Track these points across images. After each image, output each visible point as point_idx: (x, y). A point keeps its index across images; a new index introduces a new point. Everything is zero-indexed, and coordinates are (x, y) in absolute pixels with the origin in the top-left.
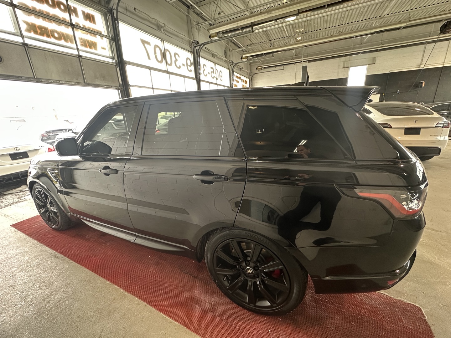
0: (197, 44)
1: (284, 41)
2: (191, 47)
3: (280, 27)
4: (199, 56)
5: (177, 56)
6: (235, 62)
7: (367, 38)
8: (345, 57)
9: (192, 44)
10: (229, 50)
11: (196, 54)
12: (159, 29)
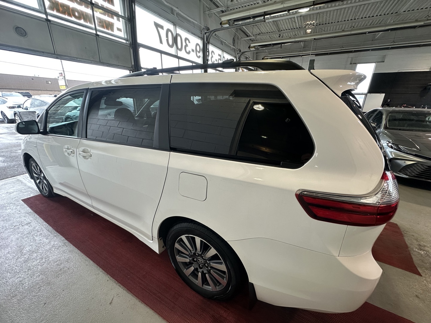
0: (208, 30)
1: (294, 33)
2: (201, 33)
3: (291, 18)
4: (209, 43)
5: (187, 41)
6: (242, 51)
7: (380, 34)
8: (354, 53)
9: (203, 30)
10: (237, 38)
11: (206, 40)
12: (173, 13)
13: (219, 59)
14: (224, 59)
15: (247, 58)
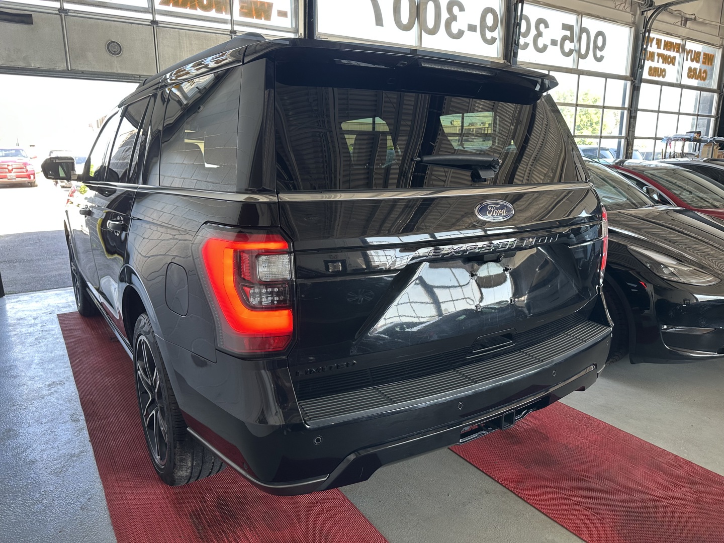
13: (564, 38)
14: (584, 36)
15: (687, 19)
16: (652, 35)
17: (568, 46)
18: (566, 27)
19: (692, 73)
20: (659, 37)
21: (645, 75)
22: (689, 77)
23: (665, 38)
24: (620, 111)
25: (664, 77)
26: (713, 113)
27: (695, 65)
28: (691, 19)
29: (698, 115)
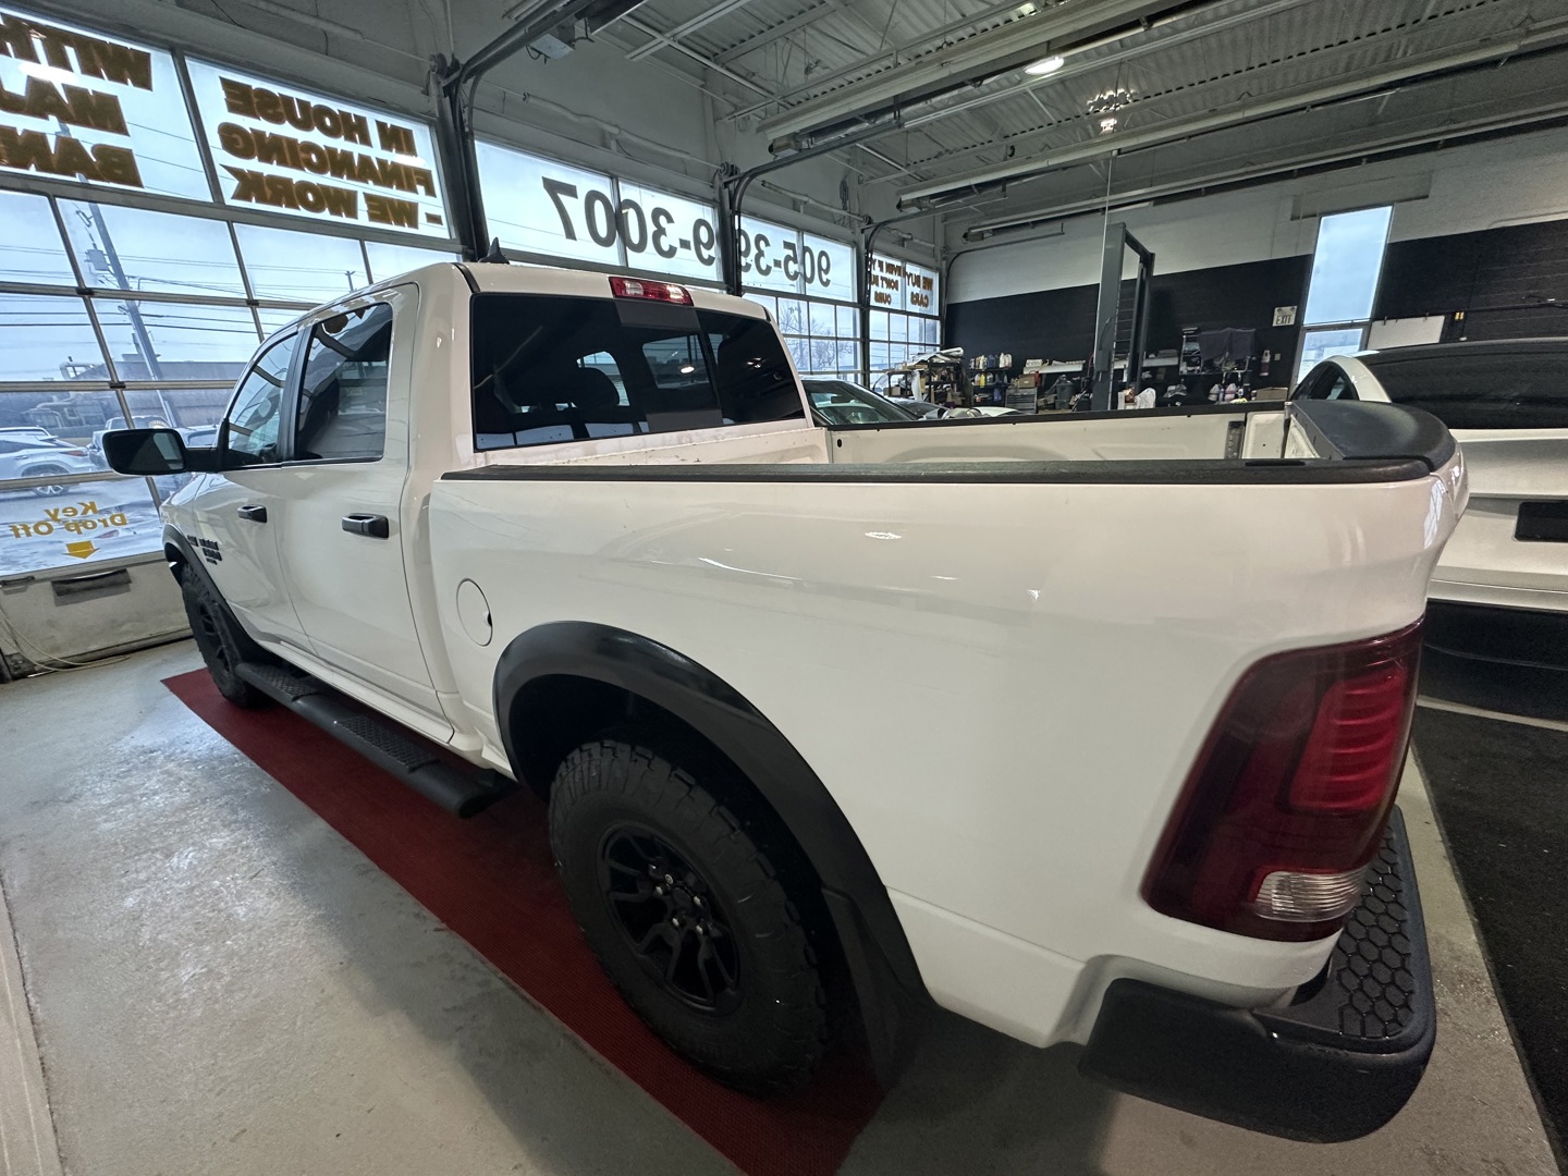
0: (731, 175)
2: (712, 187)
4: (739, 213)
5: (662, 220)
6: (876, 221)
7: (1385, 102)
8: (1301, 180)
9: (717, 177)
10: (856, 180)
11: (727, 206)
12: (605, 145)
13: (788, 258)
14: (807, 254)
15: (904, 239)
16: (874, 257)
17: (793, 267)
18: (788, 245)
19: (916, 299)
20: (881, 259)
21: (873, 302)
22: (913, 302)
23: (886, 260)
24: (851, 343)
25: (889, 303)
26: (938, 343)
27: (916, 290)
28: (907, 239)
29: (925, 345)
